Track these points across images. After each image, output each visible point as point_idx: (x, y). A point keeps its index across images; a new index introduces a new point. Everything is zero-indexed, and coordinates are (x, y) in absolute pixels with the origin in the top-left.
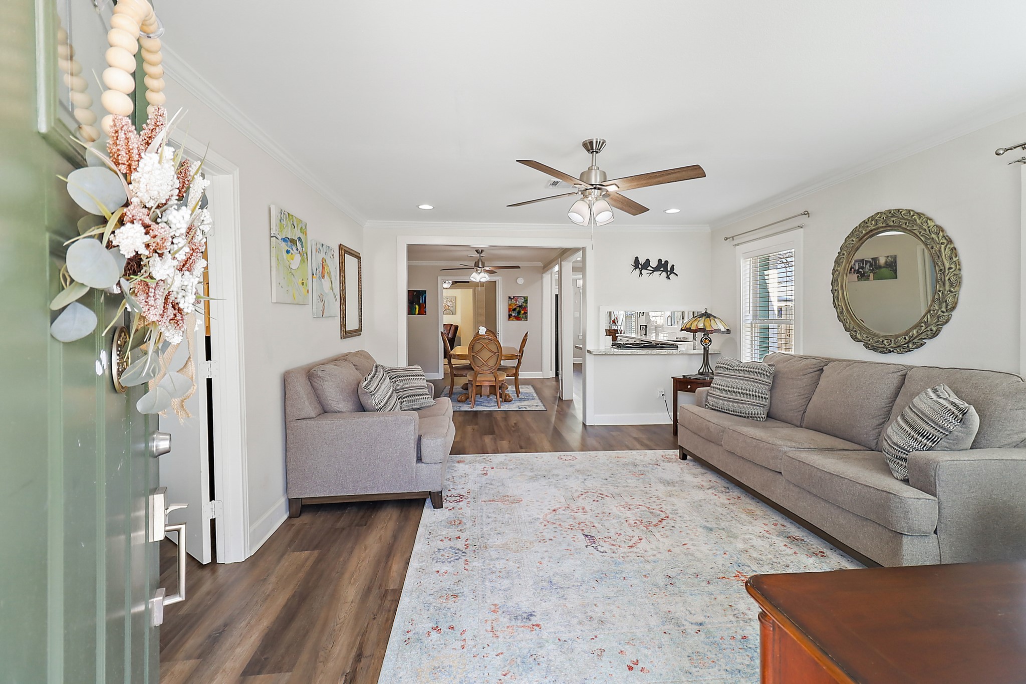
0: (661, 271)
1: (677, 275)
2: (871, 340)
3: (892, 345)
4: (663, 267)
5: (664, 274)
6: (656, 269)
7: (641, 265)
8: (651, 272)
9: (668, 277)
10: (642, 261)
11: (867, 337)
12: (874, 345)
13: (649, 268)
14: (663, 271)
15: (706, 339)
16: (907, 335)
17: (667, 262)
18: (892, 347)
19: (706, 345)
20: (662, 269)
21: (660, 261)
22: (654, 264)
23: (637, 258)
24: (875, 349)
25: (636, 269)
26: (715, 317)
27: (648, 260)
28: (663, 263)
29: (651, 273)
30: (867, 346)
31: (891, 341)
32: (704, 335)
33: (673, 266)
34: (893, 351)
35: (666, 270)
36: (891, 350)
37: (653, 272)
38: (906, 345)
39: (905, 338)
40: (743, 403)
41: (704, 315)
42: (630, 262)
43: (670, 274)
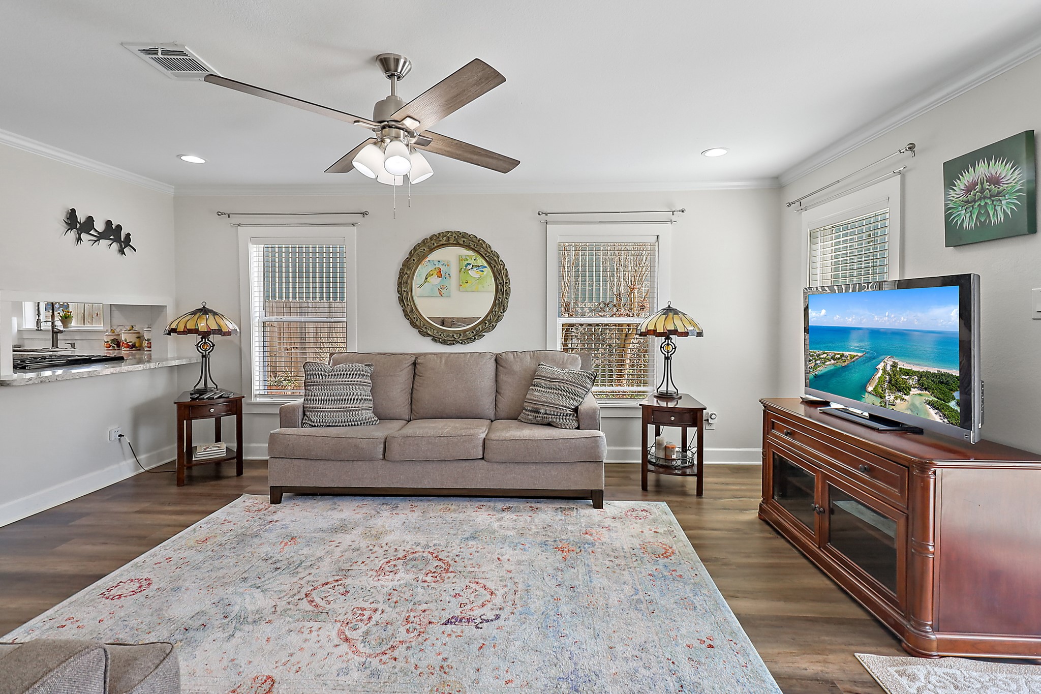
0: (111, 239)
1: (135, 250)
2: (442, 335)
3: (461, 338)
4: (112, 232)
5: (115, 246)
6: (101, 236)
7: (80, 223)
8: (95, 239)
9: (122, 252)
10: (81, 217)
11: (438, 332)
12: (445, 338)
13: (92, 232)
14: (114, 241)
15: (205, 343)
16: (474, 330)
17: (119, 227)
18: (461, 340)
19: (205, 351)
20: (112, 237)
21: (109, 223)
22: (99, 226)
23: (73, 211)
24: (444, 342)
25: (71, 229)
26: (215, 314)
27: (90, 220)
28: (114, 227)
29: (96, 241)
30: (435, 340)
31: (460, 335)
32: (202, 338)
33: (129, 235)
34: (462, 343)
35: (117, 239)
36: (461, 342)
37: (98, 240)
38: (473, 338)
39: (473, 332)
40: (355, 410)
41: (204, 311)
42: (62, 216)
43: (124, 248)
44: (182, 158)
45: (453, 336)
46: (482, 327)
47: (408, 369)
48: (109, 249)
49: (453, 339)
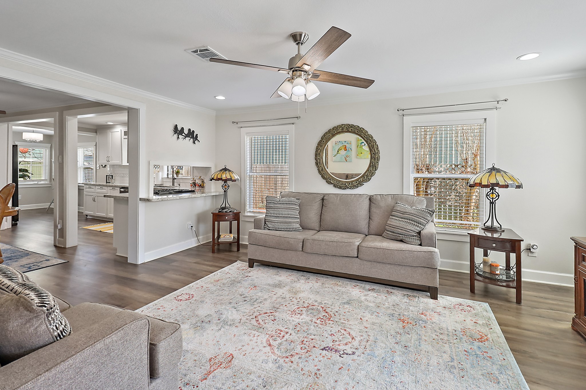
1: (199, 142)
2: (339, 184)
3: (350, 186)
4: (192, 135)
5: (192, 140)
6: (187, 136)
7: (179, 131)
8: (184, 137)
9: (194, 143)
10: (179, 128)
11: (336, 182)
12: (341, 186)
13: (183, 134)
14: (191, 138)
15: (226, 185)
17: (193, 131)
18: (350, 187)
19: (225, 189)
20: (191, 136)
21: (189, 130)
22: (186, 132)
23: (176, 125)
24: (340, 188)
25: (175, 133)
26: (230, 171)
27: (183, 129)
28: (191, 131)
29: (184, 138)
30: (335, 186)
31: (349, 184)
32: (224, 183)
33: (197, 134)
34: (350, 188)
35: (192, 137)
37: (185, 138)
38: (357, 185)
39: (357, 182)
40: (290, 223)
41: (225, 170)
42: (172, 128)
43: (195, 141)
44: (216, 97)
45: (345, 184)
46: (362, 179)
47: (319, 202)
48: (189, 141)
49: (345, 186)
